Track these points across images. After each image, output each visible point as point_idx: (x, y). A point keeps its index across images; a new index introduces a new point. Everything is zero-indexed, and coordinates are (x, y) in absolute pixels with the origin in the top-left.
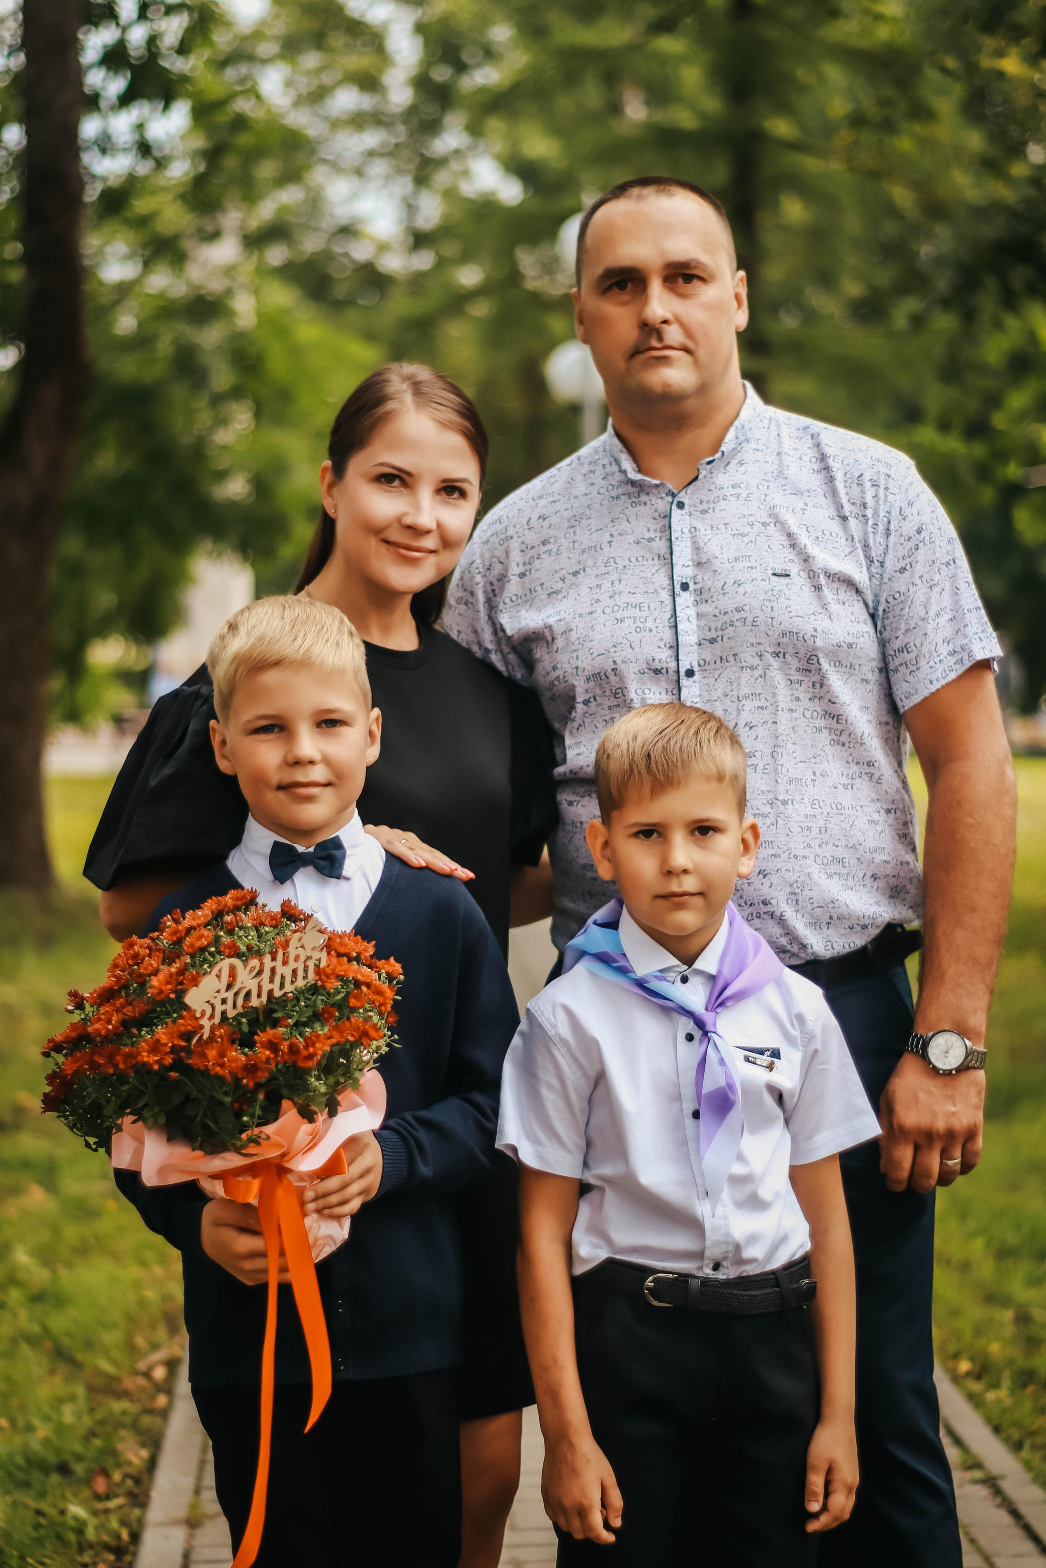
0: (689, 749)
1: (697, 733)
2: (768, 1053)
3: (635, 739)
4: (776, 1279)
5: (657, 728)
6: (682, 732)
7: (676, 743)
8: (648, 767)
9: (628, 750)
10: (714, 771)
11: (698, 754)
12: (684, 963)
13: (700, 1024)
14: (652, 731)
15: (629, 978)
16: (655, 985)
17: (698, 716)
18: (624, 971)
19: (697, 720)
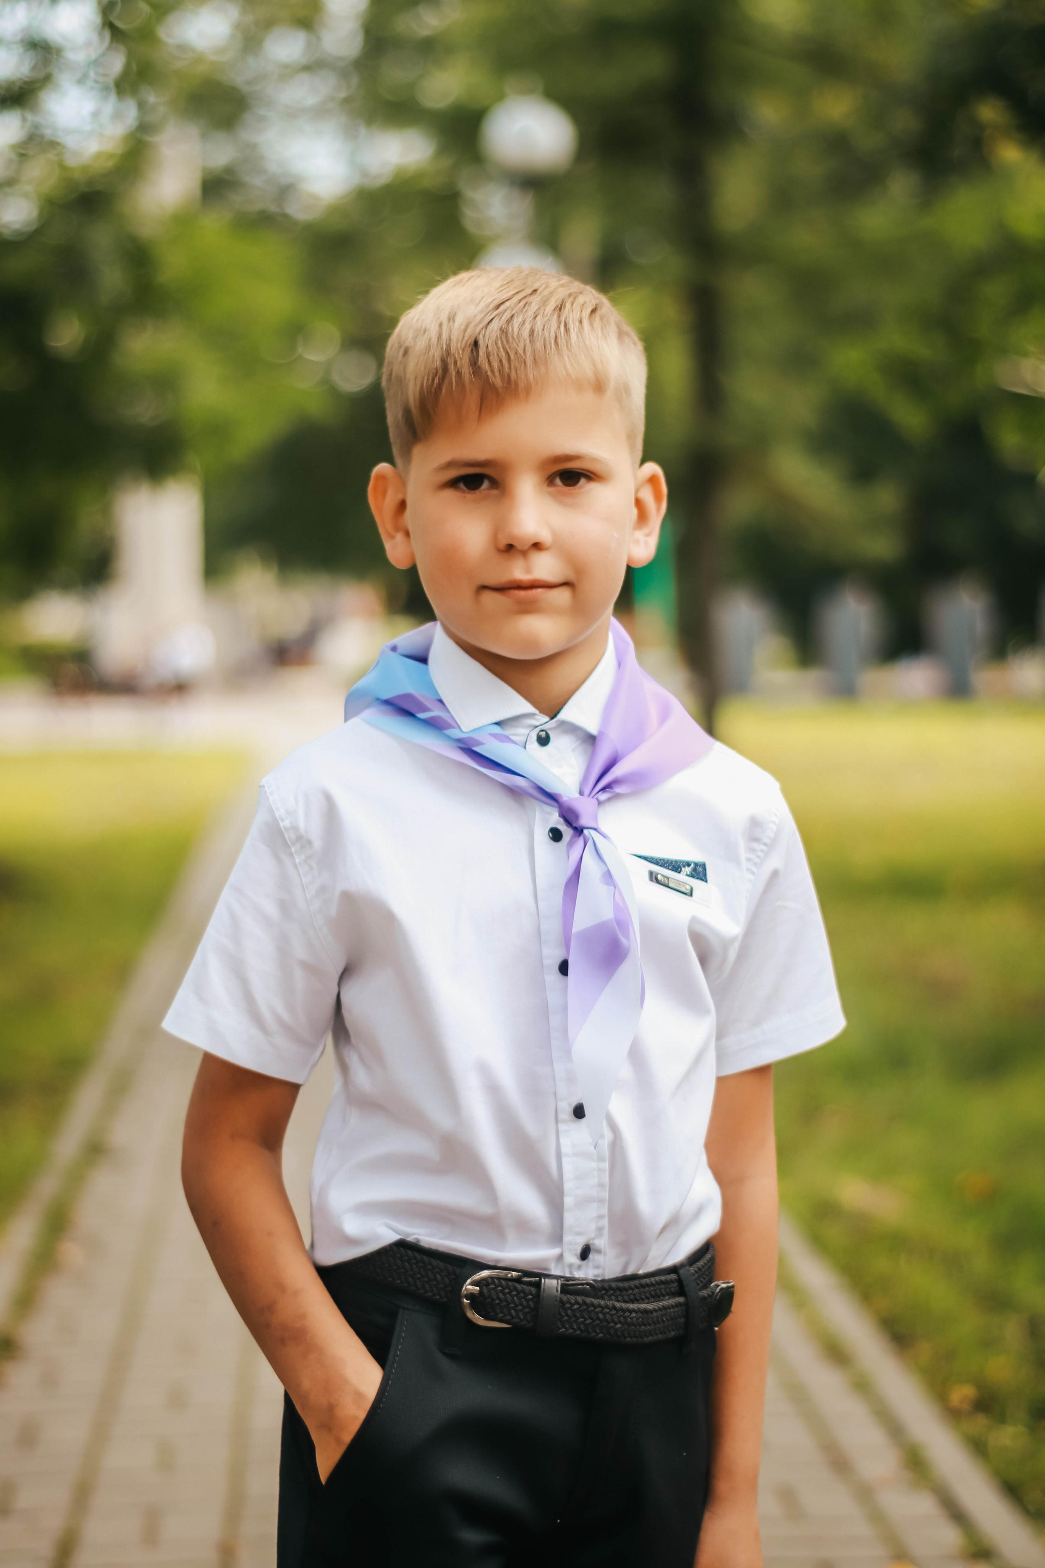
0: (547, 334)
1: (560, 308)
2: (688, 870)
3: (451, 318)
4: (680, 1281)
5: (490, 300)
6: (534, 307)
7: (524, 323)
8: (474, 362)
9: (440, 336)
10: (589, 373)
11: (562, 341)
12: (542, 711)
13: (569, 816)
14: (482, 304)
15: (448, 737)
16: (491, 748)
17: (562, 286)
18: (436, 725)
19: (560, 290)
